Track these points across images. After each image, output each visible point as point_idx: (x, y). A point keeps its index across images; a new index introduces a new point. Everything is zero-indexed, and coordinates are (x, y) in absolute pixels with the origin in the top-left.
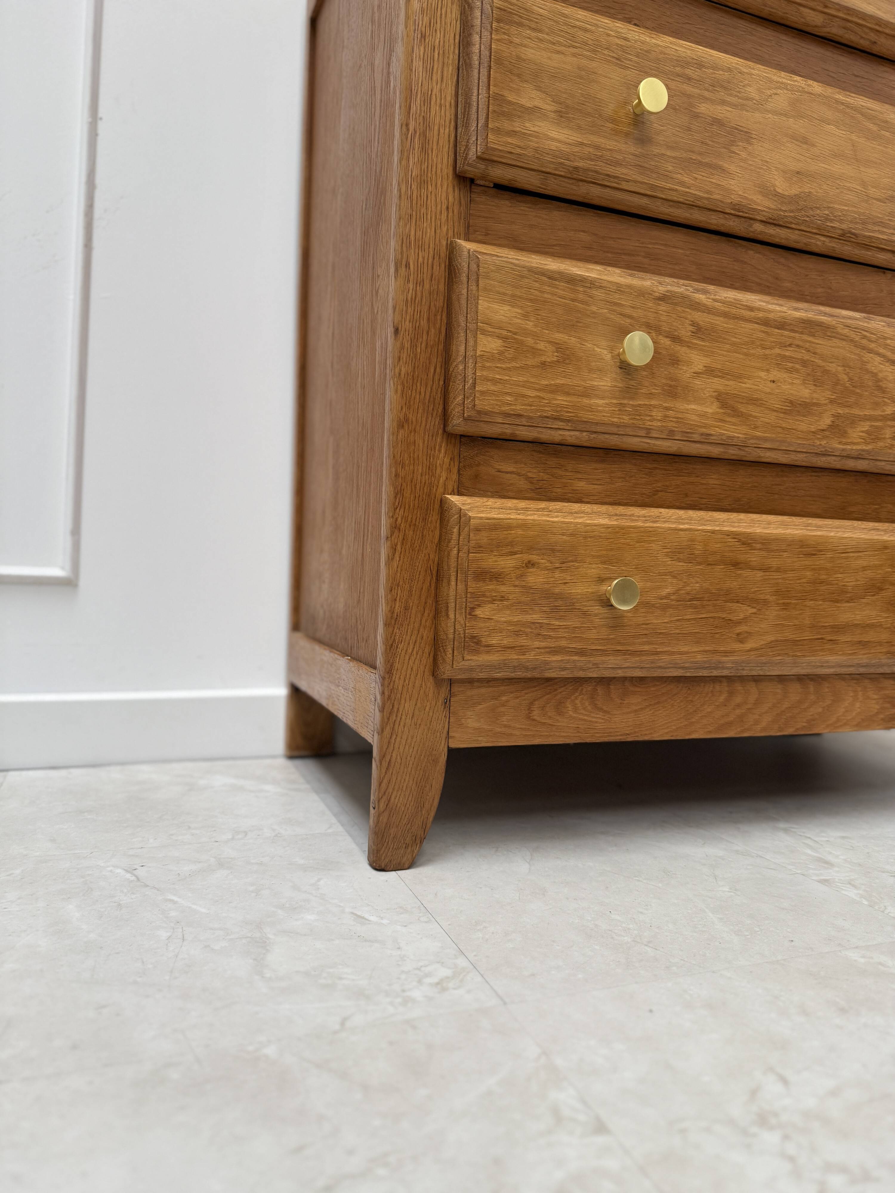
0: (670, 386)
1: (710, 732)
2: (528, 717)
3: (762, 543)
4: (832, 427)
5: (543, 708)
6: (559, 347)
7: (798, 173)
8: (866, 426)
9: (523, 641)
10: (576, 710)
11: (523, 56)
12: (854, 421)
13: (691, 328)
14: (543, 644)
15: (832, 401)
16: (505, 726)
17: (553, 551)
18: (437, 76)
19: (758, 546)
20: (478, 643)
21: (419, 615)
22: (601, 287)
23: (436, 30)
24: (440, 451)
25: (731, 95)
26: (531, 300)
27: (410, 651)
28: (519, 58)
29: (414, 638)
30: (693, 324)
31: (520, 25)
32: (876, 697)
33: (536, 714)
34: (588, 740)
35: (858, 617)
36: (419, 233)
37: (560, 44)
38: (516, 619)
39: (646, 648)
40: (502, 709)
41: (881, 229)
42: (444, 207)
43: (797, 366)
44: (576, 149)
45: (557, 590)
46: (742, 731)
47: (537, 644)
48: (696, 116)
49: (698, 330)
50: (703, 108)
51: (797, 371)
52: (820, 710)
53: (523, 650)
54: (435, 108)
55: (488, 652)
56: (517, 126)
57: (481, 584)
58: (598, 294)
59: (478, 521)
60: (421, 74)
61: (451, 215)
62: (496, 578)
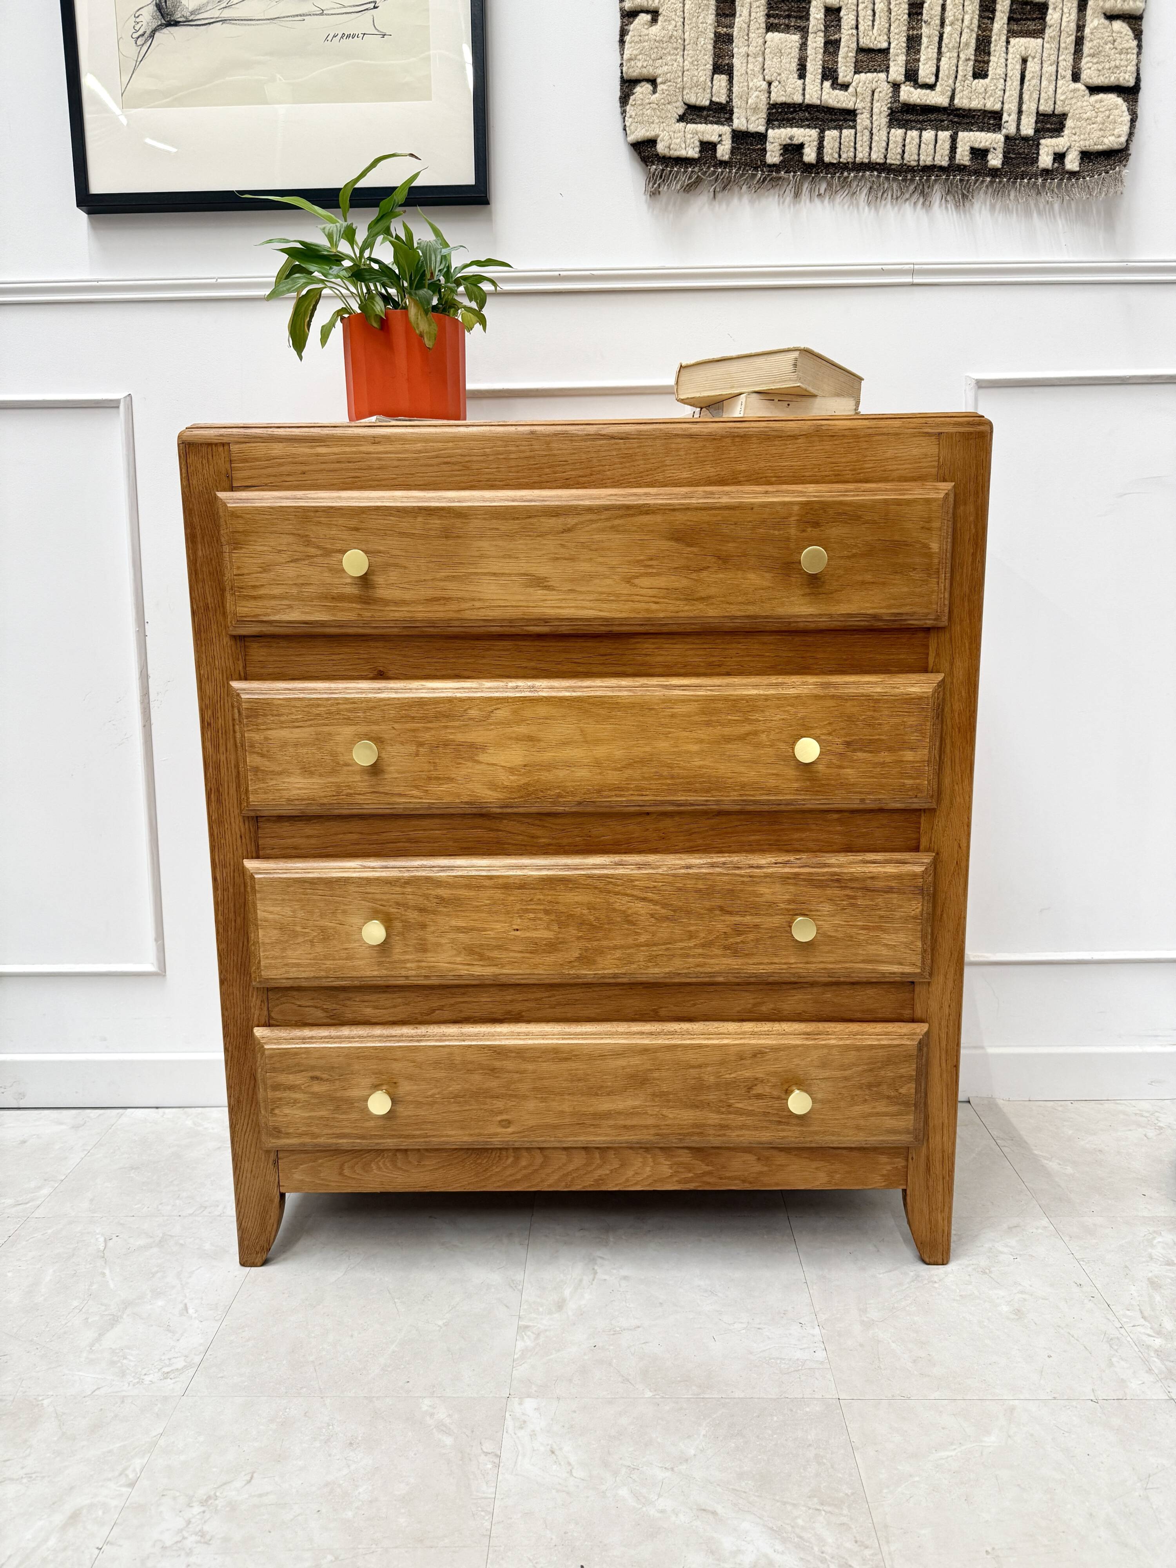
0: (421, 944)
1: (499, 1187)
2: (341, 1174)
3: (518, 1053)
4: (578, 959)
5: (352, 1167)
6: (323, 929)
7: (525, 766)
8: (618, 954)
9: (316, 1130)
10: (379, 1168)
11: (269, 736)
12: (600, 951)
13: (435, 900)
14: (330, 1132)
15: (579, 938)
16: (322, 1180)
17: (333, 1068)
18: (222, 749)
19: (513, 1054)
20: (280, 1132)
21: (249, 1106)
23: (218, 718)
24: (252, 996)
25: (453, 720)
26: (297, 901)
27: (244, 1130)
28: (266, 739)
29: (246, 1121)
30: (437, 897)
31: (265, 715)
32: (668, 1163)
33: (346, 1172)
34: (391, 1190)
35: (621, 1107)
36: (222, 857)
37: (297, 720)
38: (307, 1115)
39: (418, 1132)
40: (320, 1168)
41: (617, 792)
42: (238, 836)
43: (540, 915)
44: (320, 791)
45: (338, 1095)
46: (529, 1187)
47: (326, 1131)
48: (421, 744)
49: (441, 900)
50: (427, 736)
51: (540, 919)
52: (608, 1172)
53: (314, 1136)
54: (223, 771)
55: (288, 1138)
56: (271, 784)
57: (277, 1093)
58: (352, 888)
59: (271, 1052)
60: (210, 749)
61: (244, 840)
62: (289, 1088)
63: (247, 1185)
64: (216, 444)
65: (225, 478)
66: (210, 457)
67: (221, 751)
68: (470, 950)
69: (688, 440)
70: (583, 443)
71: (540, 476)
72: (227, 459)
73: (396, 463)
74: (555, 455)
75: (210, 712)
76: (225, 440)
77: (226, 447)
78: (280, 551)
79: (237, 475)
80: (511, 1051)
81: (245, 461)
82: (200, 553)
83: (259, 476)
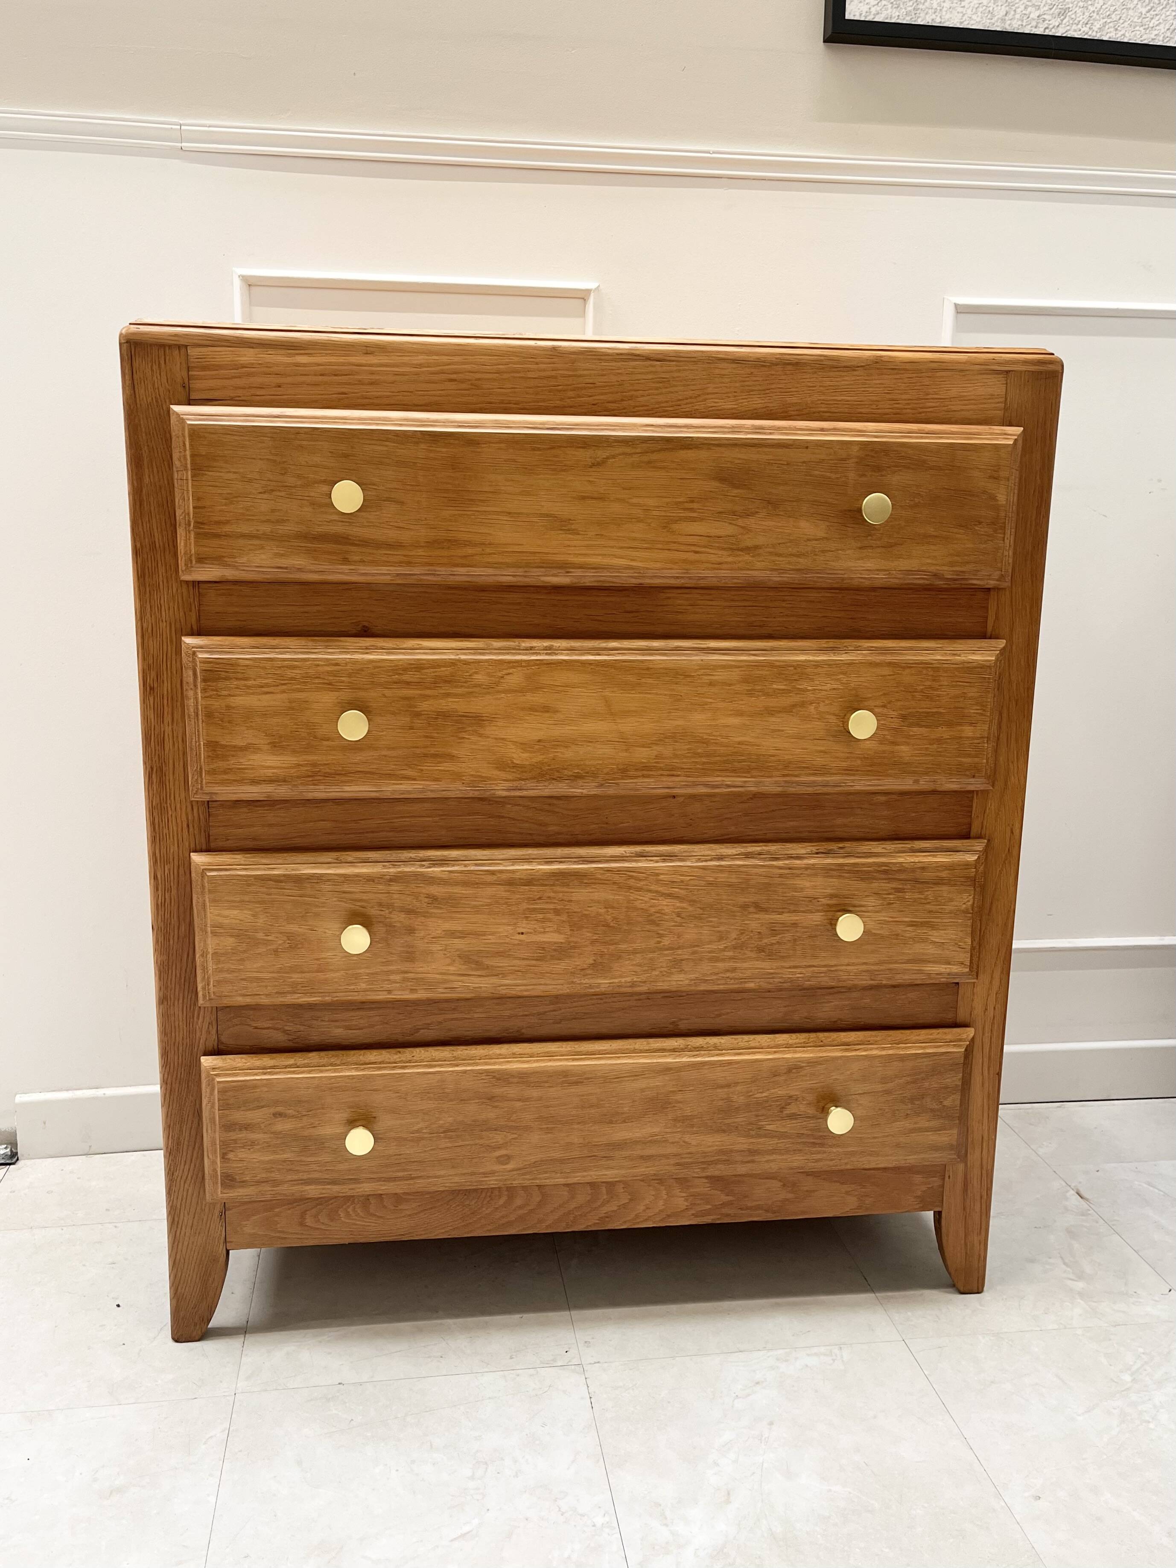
0: (407, 952)
1: (489, 1231)
2: (302, 1224)
3: (520, 1078)
4: (594, 965)
5: (316, 1216)
6: (290, 936)
7: (539, 741)
8: (638, 958)
9: (276, 1175)
10: (348, 1215)
11: (232, 704)
12: (617, 957)
13: (426, 900)
14: (296, 1177)
15: (593, 942)
16: (280, 1232)
17: (300, 1101)
18: (168, 719)
19: (515, 1080)
20: (233, 1180)
21: (191, 1148)
22: (329, 880)
23: (163, 681)
24: (198, 1018)
25: (456, 687)
26: (259, 902)
27: (184, 1177)
28: (228, 707)
29: (187, 1167)
30: (428, 896)
31: (227, 679)
32: (684, 1195)
33: (309, 1221)
34: (362, 1241)
35: (638, 1135)
36: (164, 851)
37: (267, 685)
38: (267, 1159)
39: (400, 1174)
40: (276, 1219)
41: (645, 772)
42: (185, 826)
43: (549, 916)
44: (293, 771)
45: (306, 1133)
46: (524, 1229)
47: (289, 1177)
48: (418, 715)
49: (434, 900)
50: (425, 706)
51: (550, 920)
52: (615, 1208)
53: (276, 1183)
54: (168, 745)
55: (242, 1187)
56: (232, 762)
57: (231, 1134)
58: (327, 887)
59: (222, 1085)
60: (153, 720)
61: (191, 829)
62: (246, 1129)
63: (186, 1243)
64: (170, 346)
65: (180, 389)
66: (162, 362)
67: (166, 722)
68: (466, 958)
69: (734, 366)
70: (614, 364)
71: (561, 400)
72: (185, 365)
73: (391, 378)
74: (580, 376)
75: (153, 674)
76: (183, 342)
77: (183, 351)
78: (250, 481)
79: (196, 384)
80: (513, 1076)
81: (204, 368)
82: (146, 480)
83: (224, 387)
